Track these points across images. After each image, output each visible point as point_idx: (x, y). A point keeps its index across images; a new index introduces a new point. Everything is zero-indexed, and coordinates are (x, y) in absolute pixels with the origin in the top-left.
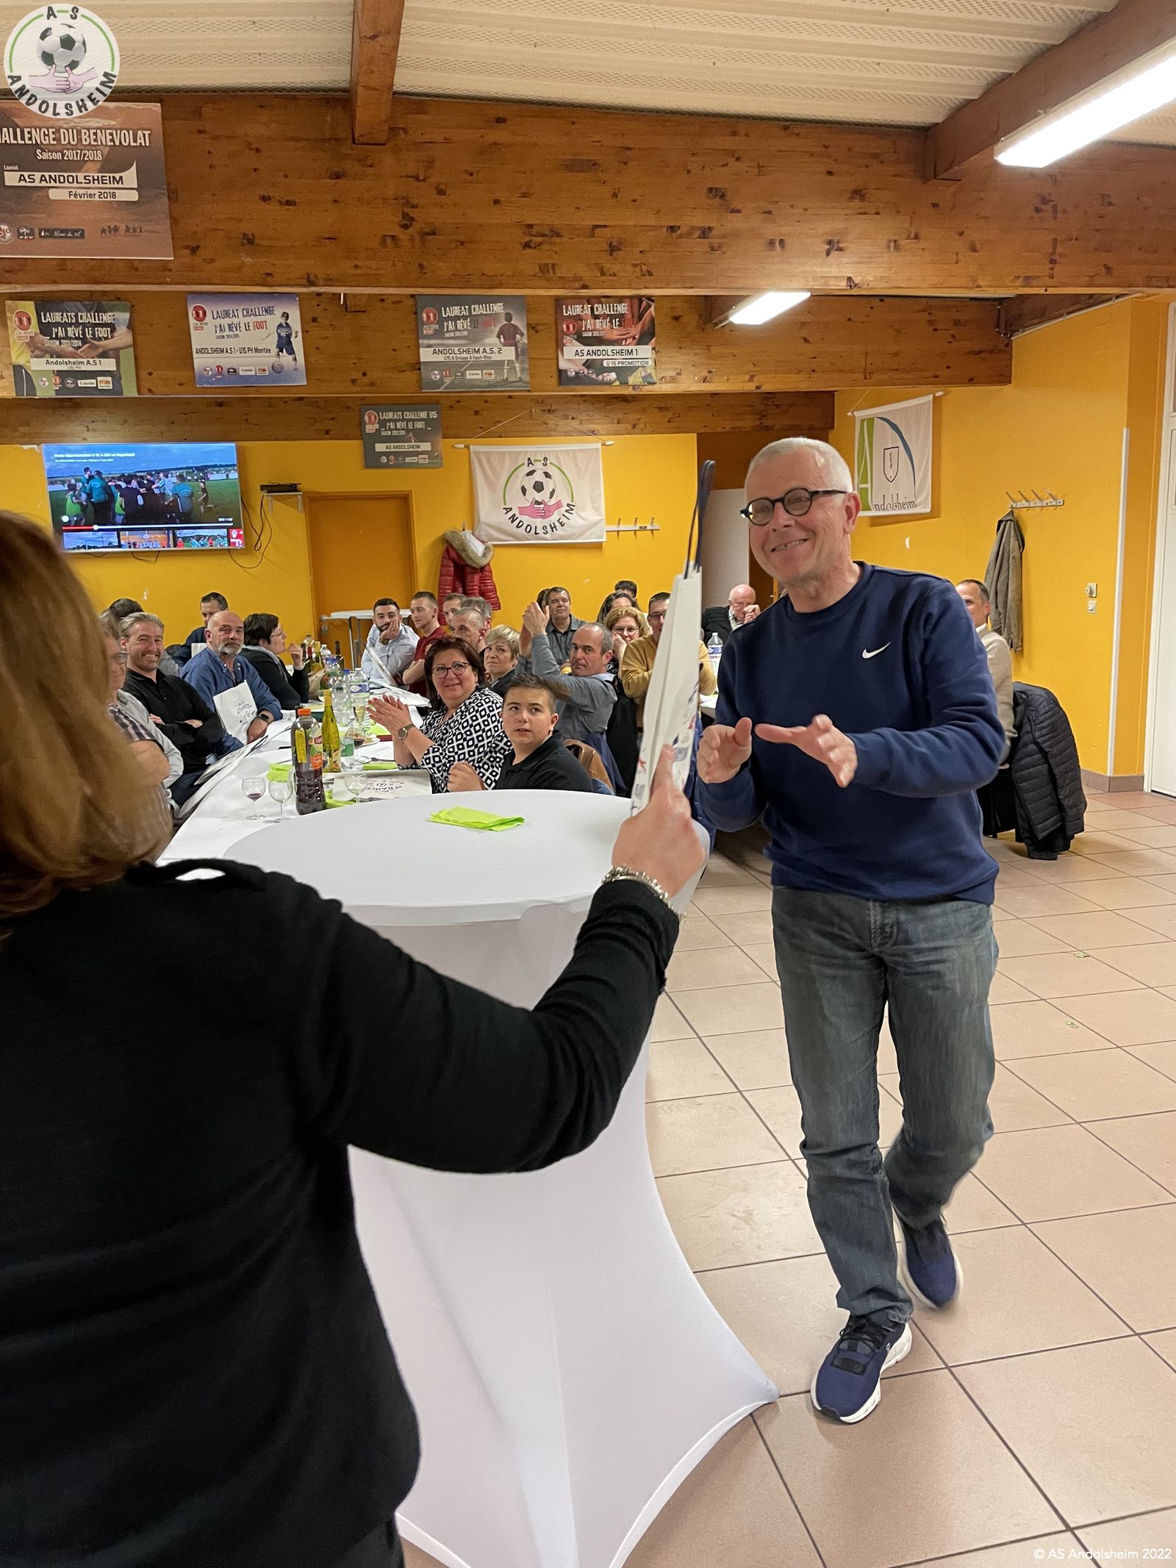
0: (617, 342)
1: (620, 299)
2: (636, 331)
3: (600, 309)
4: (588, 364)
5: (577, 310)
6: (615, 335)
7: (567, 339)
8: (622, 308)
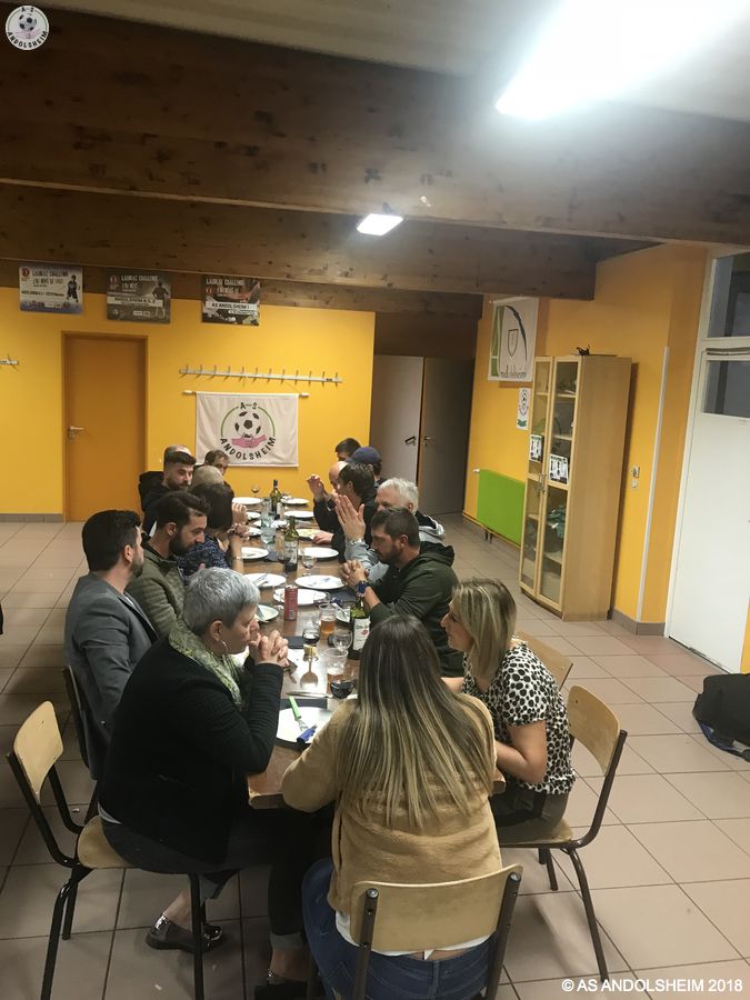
0: (238, 301)
1: (240, 279)
2: (248, 295)
3: (228, 282)
4: (219, 311)
5: (215, 282)
6: (236, 297)
7: (208, 297)
8: (241, 283)
